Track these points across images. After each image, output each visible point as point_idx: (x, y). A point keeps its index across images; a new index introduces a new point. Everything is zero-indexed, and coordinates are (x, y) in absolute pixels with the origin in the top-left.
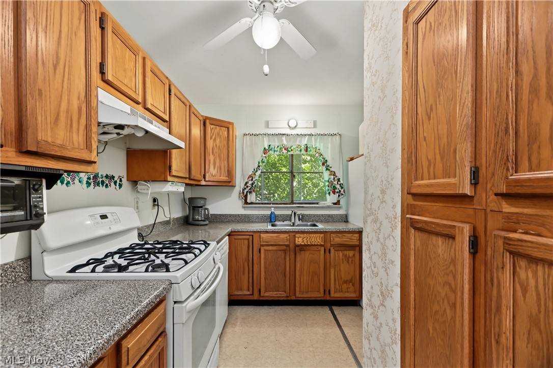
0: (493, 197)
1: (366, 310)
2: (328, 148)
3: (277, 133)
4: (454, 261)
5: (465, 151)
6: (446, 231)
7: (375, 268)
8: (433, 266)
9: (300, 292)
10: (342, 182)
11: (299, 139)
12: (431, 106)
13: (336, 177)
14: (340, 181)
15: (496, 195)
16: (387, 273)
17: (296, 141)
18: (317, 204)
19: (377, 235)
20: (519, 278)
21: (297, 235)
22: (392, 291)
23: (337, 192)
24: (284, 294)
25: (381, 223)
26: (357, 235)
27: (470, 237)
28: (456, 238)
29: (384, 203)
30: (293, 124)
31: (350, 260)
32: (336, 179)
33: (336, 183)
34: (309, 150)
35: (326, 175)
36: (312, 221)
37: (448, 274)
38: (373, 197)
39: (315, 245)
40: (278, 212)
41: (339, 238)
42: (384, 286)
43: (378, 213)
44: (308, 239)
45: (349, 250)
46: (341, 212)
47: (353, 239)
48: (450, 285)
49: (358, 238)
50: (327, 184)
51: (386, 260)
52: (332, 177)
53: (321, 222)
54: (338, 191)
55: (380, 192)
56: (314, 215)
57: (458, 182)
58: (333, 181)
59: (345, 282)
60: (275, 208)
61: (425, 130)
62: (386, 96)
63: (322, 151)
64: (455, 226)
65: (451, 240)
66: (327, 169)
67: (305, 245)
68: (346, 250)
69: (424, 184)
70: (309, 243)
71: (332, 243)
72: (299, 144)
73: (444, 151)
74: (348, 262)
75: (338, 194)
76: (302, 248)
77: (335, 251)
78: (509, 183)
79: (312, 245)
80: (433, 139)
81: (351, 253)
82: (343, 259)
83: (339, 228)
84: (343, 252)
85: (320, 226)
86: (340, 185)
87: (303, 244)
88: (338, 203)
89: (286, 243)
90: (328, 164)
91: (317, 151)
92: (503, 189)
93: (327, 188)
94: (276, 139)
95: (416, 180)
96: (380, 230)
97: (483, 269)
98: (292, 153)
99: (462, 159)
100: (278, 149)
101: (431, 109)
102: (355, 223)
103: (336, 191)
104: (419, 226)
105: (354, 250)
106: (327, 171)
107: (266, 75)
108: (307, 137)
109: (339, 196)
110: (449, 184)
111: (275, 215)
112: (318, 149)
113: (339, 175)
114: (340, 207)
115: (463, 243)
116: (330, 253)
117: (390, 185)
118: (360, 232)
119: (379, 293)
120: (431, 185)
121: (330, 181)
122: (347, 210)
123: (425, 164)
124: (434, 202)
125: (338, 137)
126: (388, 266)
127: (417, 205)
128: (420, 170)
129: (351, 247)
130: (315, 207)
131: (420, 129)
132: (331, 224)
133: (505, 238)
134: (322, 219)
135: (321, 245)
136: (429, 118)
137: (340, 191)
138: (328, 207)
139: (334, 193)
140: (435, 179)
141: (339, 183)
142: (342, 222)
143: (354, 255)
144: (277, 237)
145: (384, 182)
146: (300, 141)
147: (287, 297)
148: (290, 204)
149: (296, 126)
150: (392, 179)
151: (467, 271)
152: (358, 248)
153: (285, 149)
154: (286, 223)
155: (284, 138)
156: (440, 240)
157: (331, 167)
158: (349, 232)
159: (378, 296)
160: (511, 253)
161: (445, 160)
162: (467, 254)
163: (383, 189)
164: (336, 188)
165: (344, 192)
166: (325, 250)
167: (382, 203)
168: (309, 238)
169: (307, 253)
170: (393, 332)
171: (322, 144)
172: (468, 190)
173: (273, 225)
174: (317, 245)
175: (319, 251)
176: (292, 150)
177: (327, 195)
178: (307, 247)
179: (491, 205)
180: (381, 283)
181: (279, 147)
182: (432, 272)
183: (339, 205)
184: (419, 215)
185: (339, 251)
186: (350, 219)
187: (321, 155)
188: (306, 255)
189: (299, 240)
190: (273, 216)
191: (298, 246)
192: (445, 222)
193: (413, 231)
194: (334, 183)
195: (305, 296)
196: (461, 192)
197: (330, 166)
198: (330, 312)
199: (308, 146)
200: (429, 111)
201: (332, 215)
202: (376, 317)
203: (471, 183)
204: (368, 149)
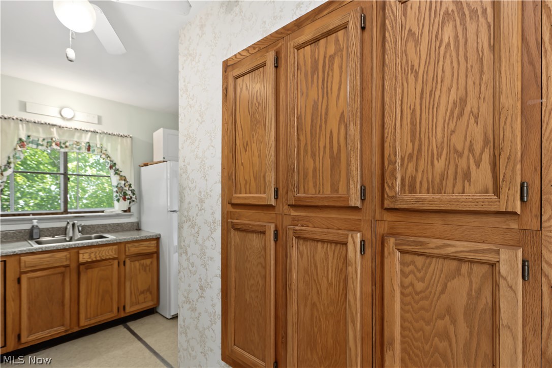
0: (286, 207)
1: (183, 307)
2: (117, 150)
3: (42, 122)
4: (265, 248)
5: (271, 177)
6: (259, 229)
7: (193, 267)
8: (250, 254)
9: (86, 318)
10: (133, 187)
11: (77, 134)
12: (247, 142)
13: (127, 182)
14: (131, 187)
15: (289, 205)
16: (206, 269)
17: (73, 135)
18: (103, 212)
19: (195, 239)
20: (299, 251)
21: (81, 252)
22: (211, 282)
23: (128, 199)
24: (62, 329)
25: (199, 228)
26: (155, 242)
27: (274, 231)
28: (266, 233)
29: (203, 211)
30: (67, 113)
31: (148, 269)
32: (126, 184)
33: (127, 189)
34: (91, 149)
35: (115, 180)
36: (97, 232)
37: (260, 258)
38: (190, 205)
39: (106, 260)
40: (42, 226)
41: (136, 247)
42: (203, 280)
43: (196, 220)
44: (97, 254)
45: (147, 259)
46: (133, 220)
47: (151, 247)
48: (261, 264)
49: (156, 245)
50: (115, 189)
51: (205, 258)
52: (123, 182)
53: (109, 232)
54: (129, 197)
55: (198, 201)
56: (98, 226)
57: (267, 197)
58: (123, 186)
59: (142, 293)
60: (39, 219)
61: (243, 157)
62: (204, 121)
63: (110, 152)
64: (265, 225)
65: (262, 235)
66: (116, 173)
67: (93, 262)
68: (143, 259)
69: (242, 197)
70: (98, 259)
71: (127, 254)
72: (78, 141)
73: (256, 175)
74: (145, 271)
75: (129, 201)
76: (90, 265)
77: (131, 261)
78: (296, 199)
79: (102, 260)
80: (248, 166)
81: (148, 261)
82: (139, 270)
83: (135, 237)
84: (140, 261)
85: (111, 237)
86: (132, 191)
87: (89, 260)
88: (129, 210)
89: (65, 264)
90: (117, 167)
91: (104, 152)
92: (292, 202)
93: (115, 194)
94: (40, 129)
95: (235, 193)
96: (198, 234)
97: (281, 249)
98: (66, 150)
99: (270, 182)
100: (45, 143)
101: (247, 144)
102: (149, 229)
103: (127, 197)
104: (239, 227)
105: (152, 258)
106: (116, 175)
107: (71, 61)
108: (90, 133)
109: (130, 203)
110: (261, 198)
111: (39, 229)
112: (104, 149)
113: (131, 180)
114: (131, 215)
115: (270, 235)
116: (124, 265)
117: (209, 196)
118: (157, 239)
119: (198, 288)
120: (249, 198)
121: (119, 186)
122: (140, 217)
123: (243, 182)
124: (249, 210)
125: (129, 140)
126: (208, 262)
127: (236, 212)
128: (238, 186)
129: (148, 255)
130: (100, 216)
131: (238, 156)
132: (121, 233)
133: (294, 230)
134: (108, 228)
135: (114, 259)
136: (246, 151)
137: (131, 197)
138: (117, 216)
139: (125, 199)
140: (250, 193)
141: (130, 189)
142: (133, 230)
143: (151, 263)
144: (50, 257)
145: (203, 193)
146: (80, 137)
147: (66, 331)
148: (62, 213)
149: (73, 118)
150: (211, 191)
151: (273, 252)
152: (155, 255)
153: (57, 145)
154: (57, 237)
155: (54, 130)
156: (254, 236)
157: (121, 172)
158: (146, 240)
159: (197, 290)
160: (296, 237)
161: (257, 181)
162: (273, 242)
163: (201, 199)
164: (127, 194)
165: (136, 199)
166: (119, 263)
167: (201, 210)
168: (98, 252)
169: (96, 271)
170: (212, 315)
171: (109, 145)
172: (273, 202)
173: (39, 243)
174: (110, 259)
175: (112, 265)
176: (66, 147)
177: (116, 202)
178: (96, 263)
179: (285, 211)
180: (200, 278)
181: (46, 141)
182: (249, 259)
183: (130, 212)
184: (237, 219)
185: (135, 261)
186: (143, 227)
187: (109, 156)
188: (95, 273)
189: (84, 257)
190: (35, 231)
191: (83, 264)
192: (258, 223)
193: (233, 231)
194: (125, 188)
195: (93, 321)
196: (269, 203)
197: (120, 170)
198: (125, 329)
199: (91, 145)
200: (245, 145)
201: (122, 224)
202: (194, 310)
203: (275, 198)
204: (184, 162)
